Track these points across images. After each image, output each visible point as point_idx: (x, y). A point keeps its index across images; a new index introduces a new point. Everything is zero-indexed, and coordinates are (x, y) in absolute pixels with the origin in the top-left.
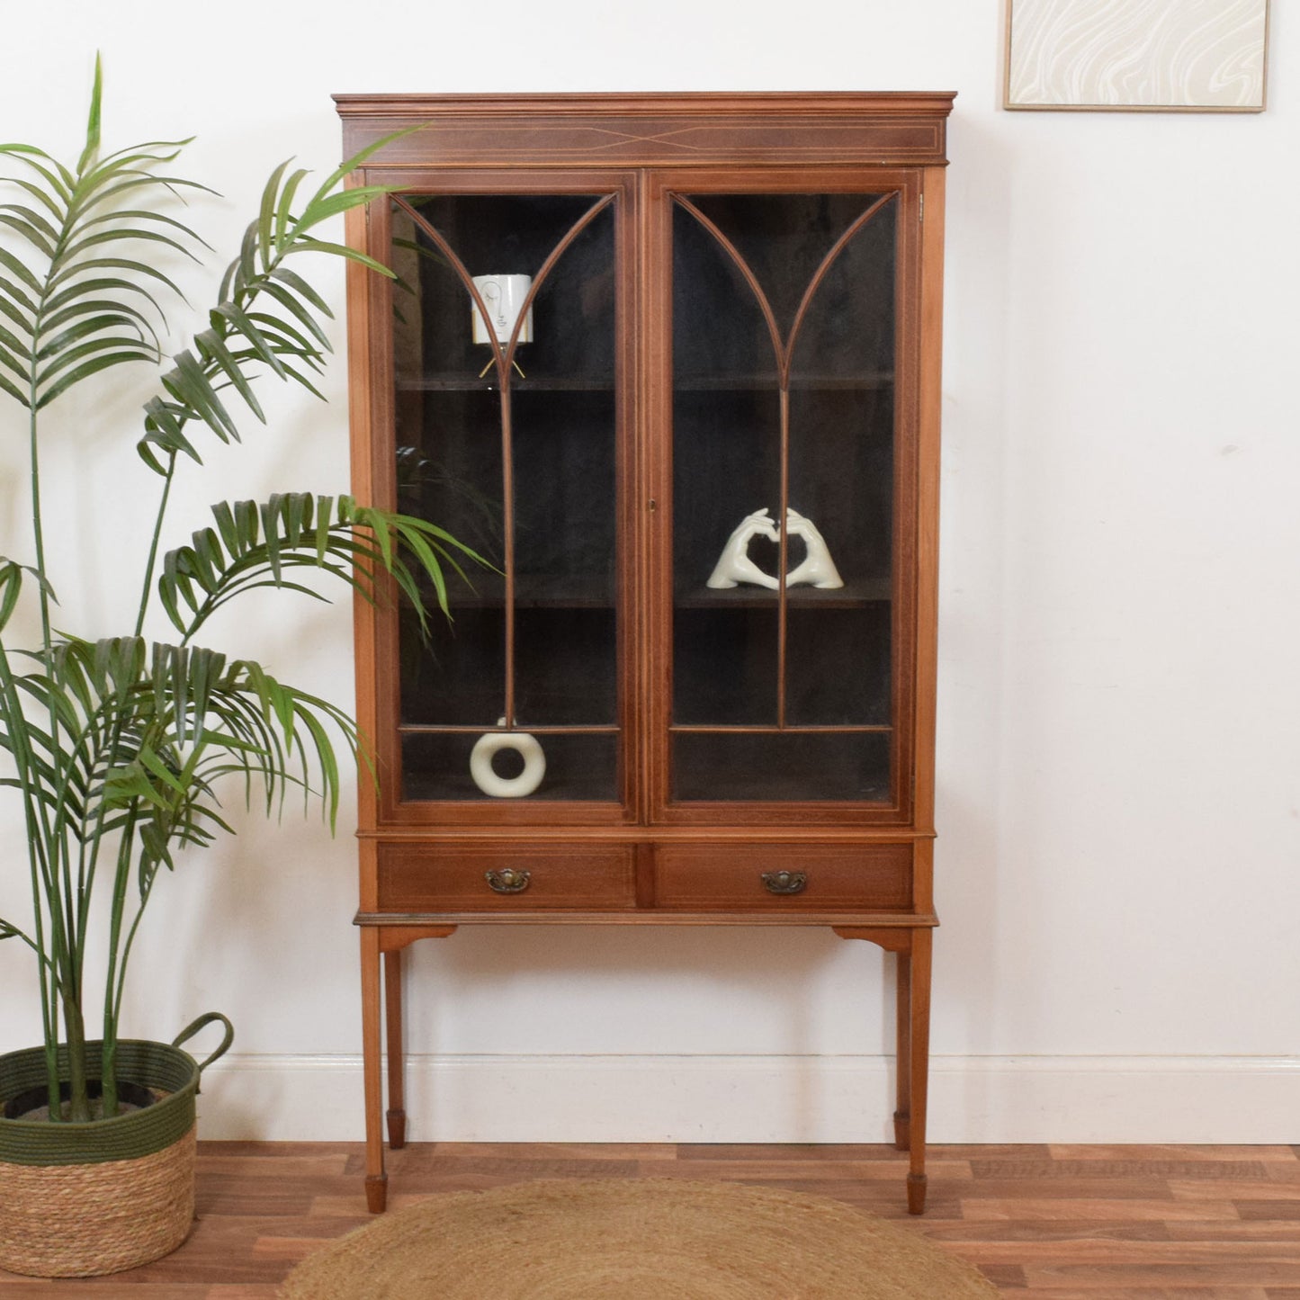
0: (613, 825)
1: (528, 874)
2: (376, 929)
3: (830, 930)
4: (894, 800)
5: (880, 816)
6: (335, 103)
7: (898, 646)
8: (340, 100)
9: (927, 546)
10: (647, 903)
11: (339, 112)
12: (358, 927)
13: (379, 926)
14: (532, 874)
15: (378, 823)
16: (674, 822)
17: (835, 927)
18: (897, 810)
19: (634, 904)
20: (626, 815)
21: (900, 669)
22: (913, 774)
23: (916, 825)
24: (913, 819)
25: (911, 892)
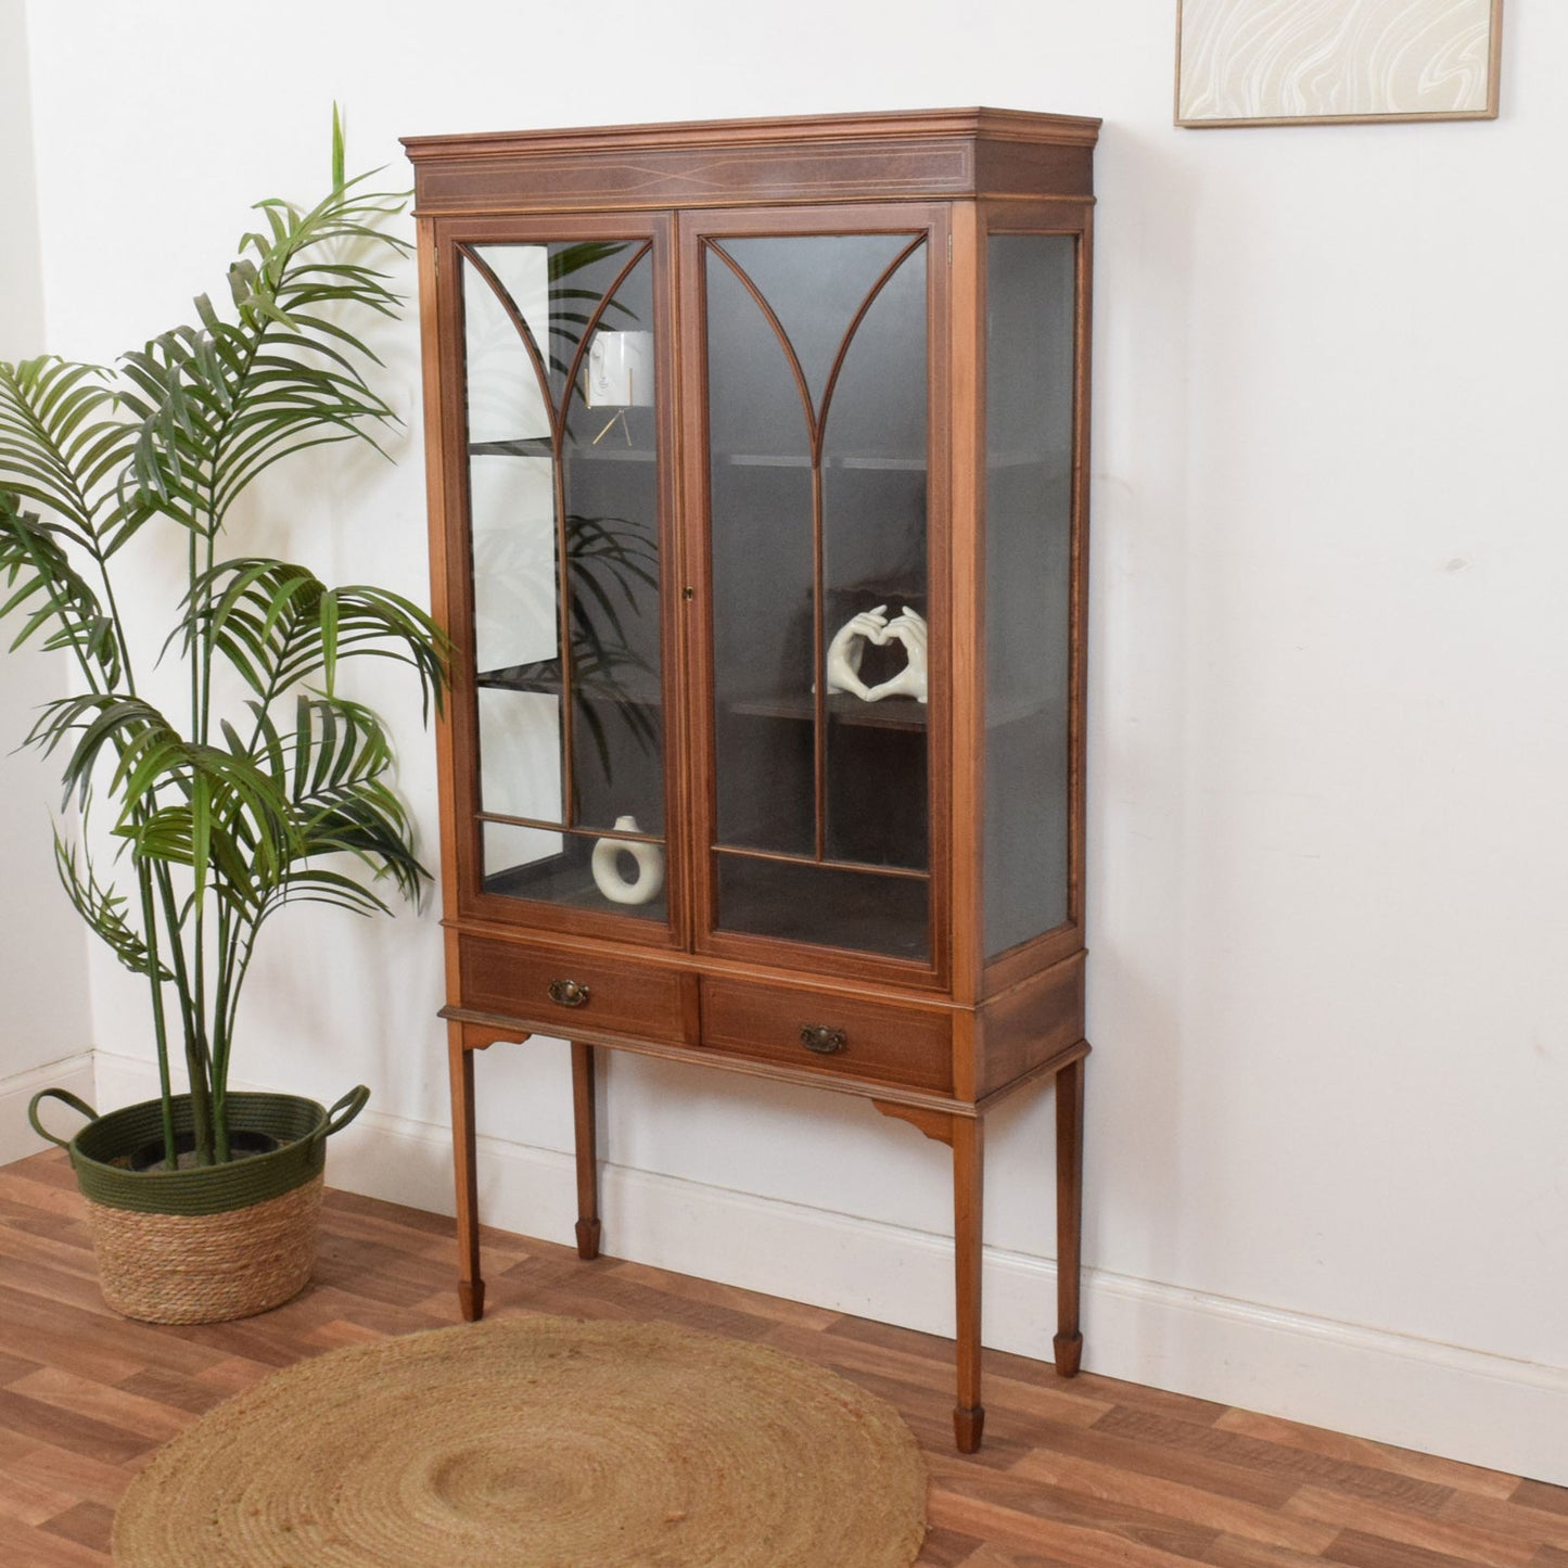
0: (661, 948)
1: (587, 988)
2: (460, 1024)
3: (871, 1103)
4: (931, 961)
5: (918, 978)
6: (404, 148)
7: (934, 780)
8: (410, 144)
9: (961, 664)
10: (698, 1041)
11: (409, 156)
12: (445, 1020)
13: (463, 1023)
14: (590, 988)
15: (460, 915)
16: (718, 953)
17: (874, 1100)
18: (935, 973)
19: (683, 1039)
20: (672, 939)
21: (935, 805)
22: (951, 933)
23: (955, 992)
24: (951, 986)
25: (951, 1073)
